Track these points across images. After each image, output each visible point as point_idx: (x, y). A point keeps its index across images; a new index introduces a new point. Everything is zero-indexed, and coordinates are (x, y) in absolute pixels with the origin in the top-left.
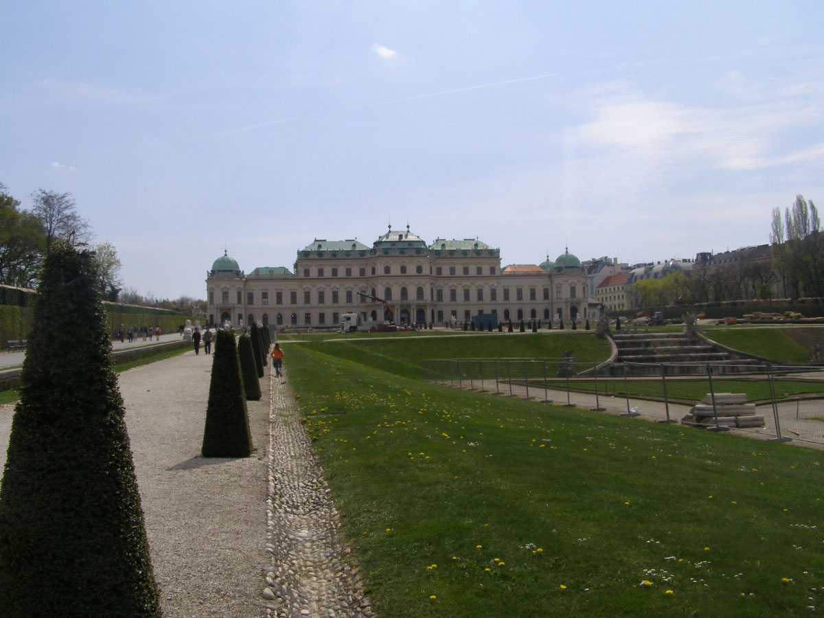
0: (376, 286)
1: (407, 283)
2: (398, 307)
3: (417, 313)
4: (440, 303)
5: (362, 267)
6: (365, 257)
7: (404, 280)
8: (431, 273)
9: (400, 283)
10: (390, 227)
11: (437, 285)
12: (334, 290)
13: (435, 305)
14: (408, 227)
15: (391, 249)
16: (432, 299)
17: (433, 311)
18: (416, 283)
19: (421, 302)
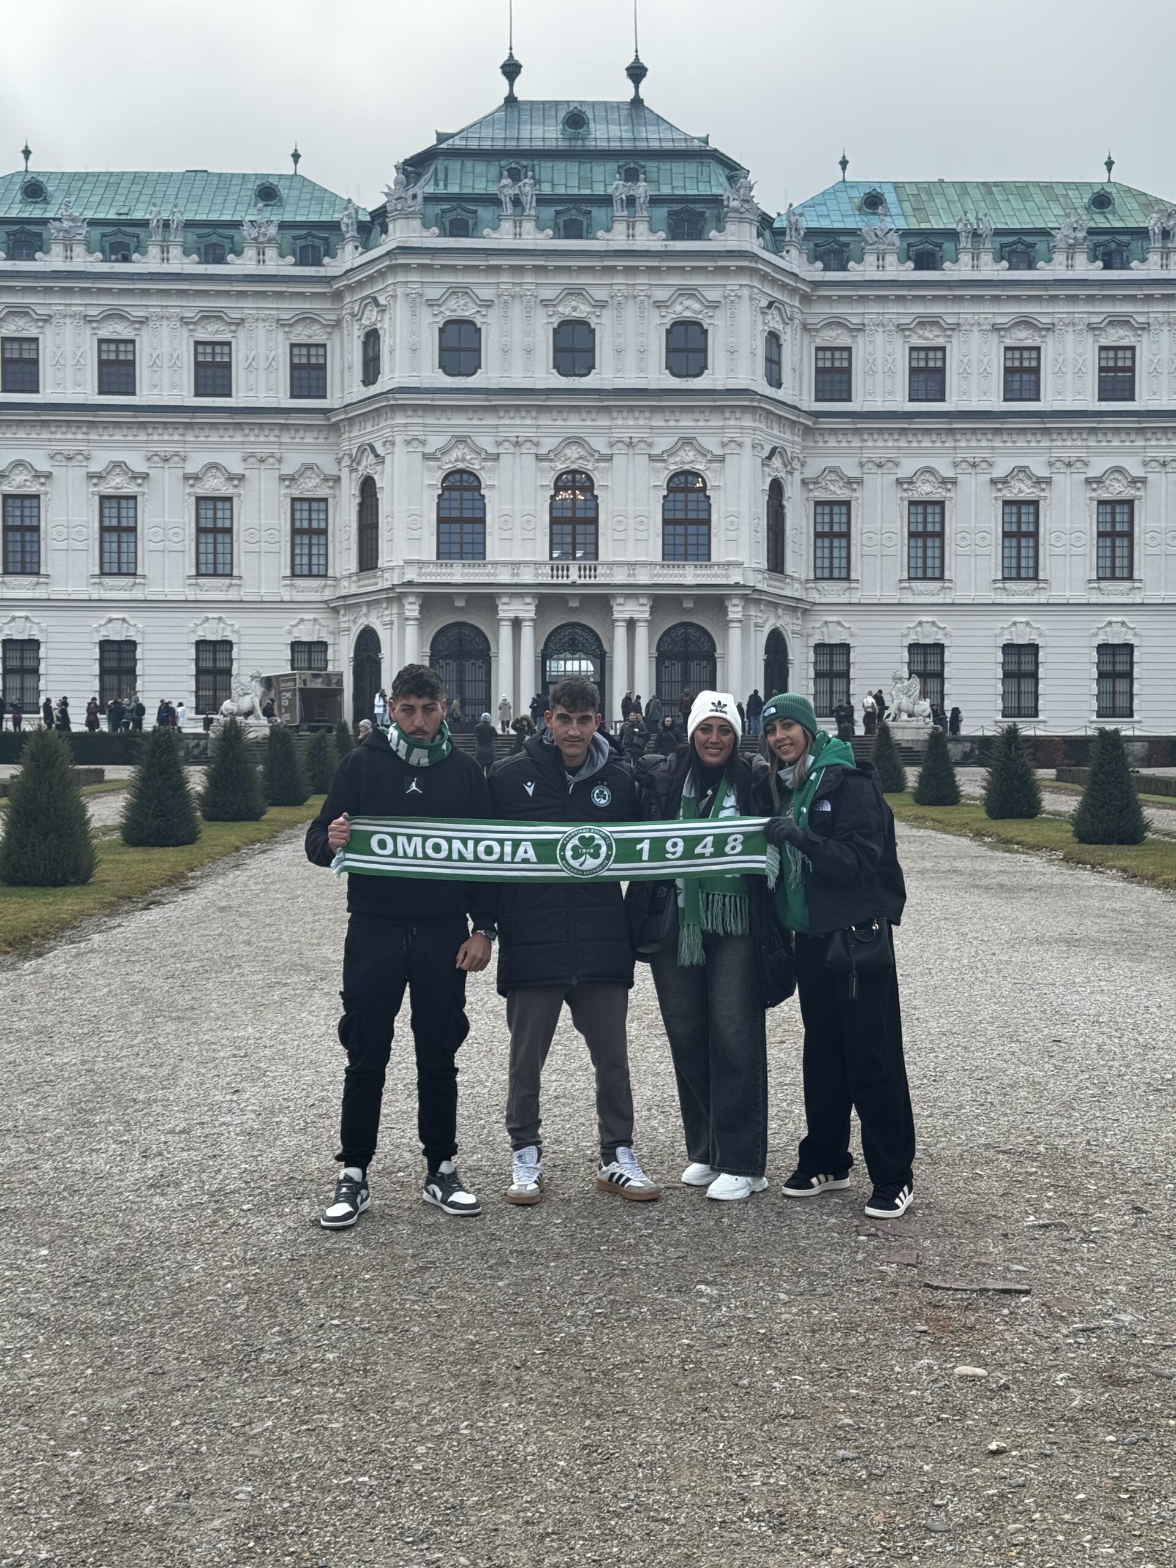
0: (380, 459)
1: (600, 444)
2: (526, 610)
3: (663, 657)
4: (832, 593)
5: (304, 334)
6: (332, 267)
7: (574, 423)
8: (775, 380)
9: (548, 444)
10: (511, 70)
11: (814, 467)
12: (108, 488)
13: (800, 608)
14: (637, 72)
15: (494, 201)
16: (776, 563)
17: (776, 646)
18: (663, 444)
19: (689, 575)
